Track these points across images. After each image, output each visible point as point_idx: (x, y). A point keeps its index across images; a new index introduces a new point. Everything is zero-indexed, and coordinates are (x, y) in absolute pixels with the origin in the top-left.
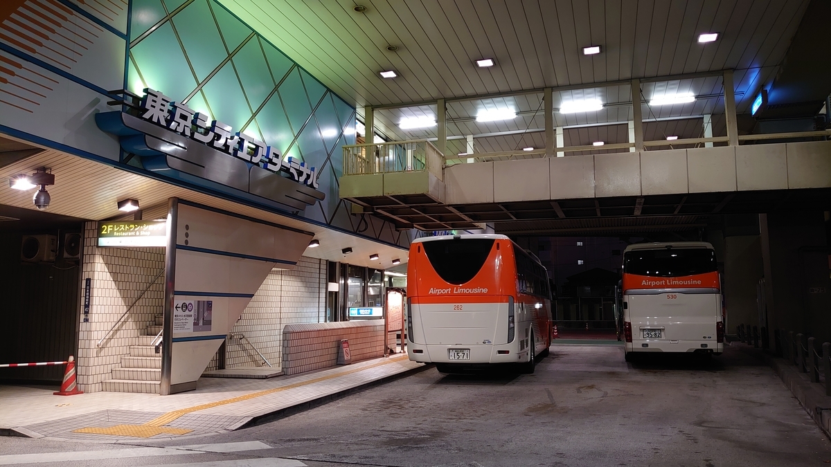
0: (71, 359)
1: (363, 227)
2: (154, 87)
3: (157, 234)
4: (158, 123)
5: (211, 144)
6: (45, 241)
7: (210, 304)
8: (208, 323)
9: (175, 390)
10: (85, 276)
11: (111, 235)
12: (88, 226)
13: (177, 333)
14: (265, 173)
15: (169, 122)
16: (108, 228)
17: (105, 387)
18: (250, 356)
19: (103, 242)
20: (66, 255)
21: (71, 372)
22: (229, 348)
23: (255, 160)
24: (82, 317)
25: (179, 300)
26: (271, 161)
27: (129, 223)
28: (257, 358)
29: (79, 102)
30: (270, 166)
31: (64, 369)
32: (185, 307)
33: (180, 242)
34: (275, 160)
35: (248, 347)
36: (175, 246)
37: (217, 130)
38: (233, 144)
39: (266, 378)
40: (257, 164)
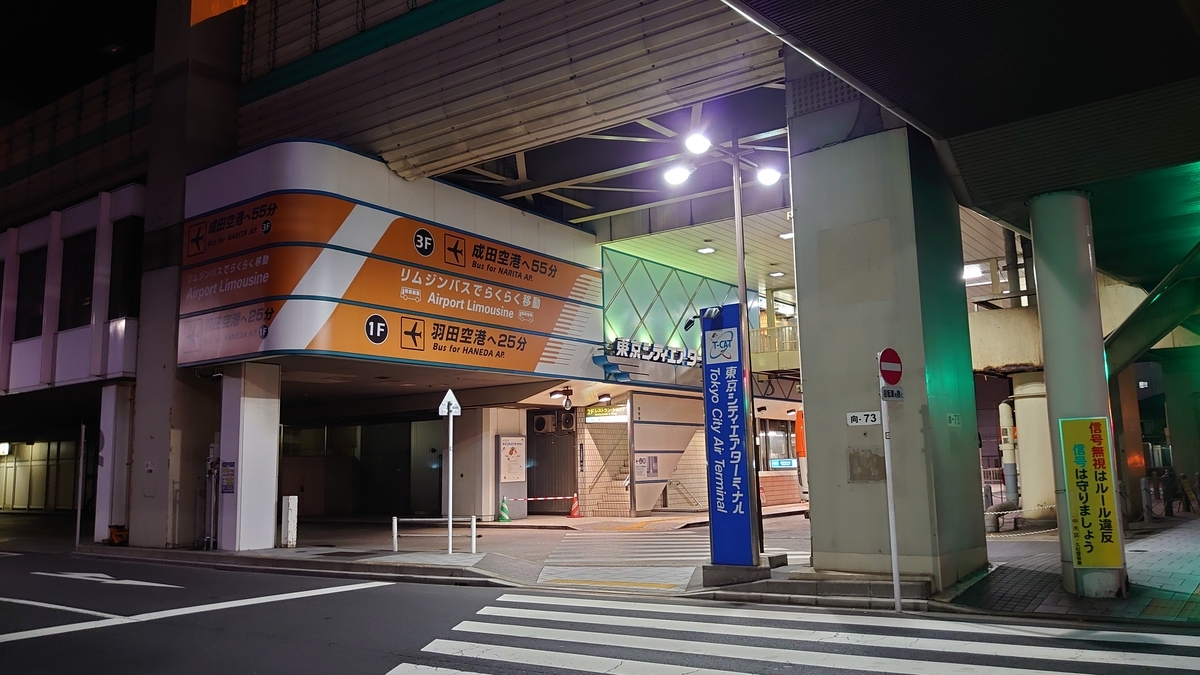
0: (575, 495)
1: (770, 391)
2: (619, 336)
3: (620, 416)
4: (624, 356)
5: (652, 360)
6: (549, 419)
7: (656, 458)
8: (656, 471)
9: (639, 515)
10: (579, 442)
11: (593, 415)
12: (579, 410)
13: (637, 478)
14: (684, 369)
15: (629, 353)
16: (591, 411)
17: (595, 514)
18: (686, 498)
19: (589, 420)
20: (563, 428)
21: (576, 504)
22: (669, 491)
23: (679, 362)
24: (579, 468)
25: (637, 456)
26: (689, 360)
27: (604, 407)
28: (692, 500)
29: (585, 352)
30: (689, 363)
31: (572, 501)
32: (641, 460)
33: (636, 419)
34: (692, 358)
35: (683, 491)
36: (633, 422)
37: (654, 350)
38: (664, 356)
39: (697, 511)
40: (681, 364)
